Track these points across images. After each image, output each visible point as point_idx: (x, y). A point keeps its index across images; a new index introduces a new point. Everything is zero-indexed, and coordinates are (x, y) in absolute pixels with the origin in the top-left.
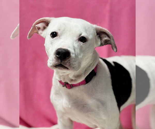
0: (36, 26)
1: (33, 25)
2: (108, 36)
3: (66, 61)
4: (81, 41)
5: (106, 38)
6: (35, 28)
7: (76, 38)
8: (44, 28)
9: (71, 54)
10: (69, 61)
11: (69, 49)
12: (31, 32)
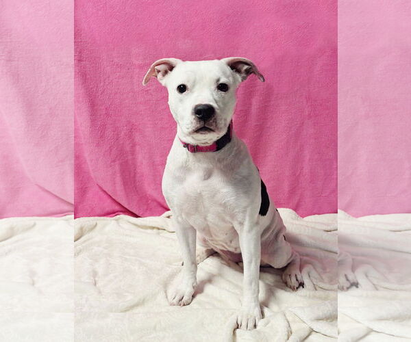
0: (156, 67)
1: (152, 66)
2: (246, 63)
3: (211, 121)
4: (222, 90)
5: (246, 67)
6: (153, 70)
7: (214, 87)
8: (166, 72)
9: (216, 110)
10: (215, 119)
11: (211, 104)
12: (148, 75)
